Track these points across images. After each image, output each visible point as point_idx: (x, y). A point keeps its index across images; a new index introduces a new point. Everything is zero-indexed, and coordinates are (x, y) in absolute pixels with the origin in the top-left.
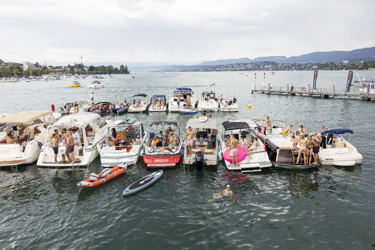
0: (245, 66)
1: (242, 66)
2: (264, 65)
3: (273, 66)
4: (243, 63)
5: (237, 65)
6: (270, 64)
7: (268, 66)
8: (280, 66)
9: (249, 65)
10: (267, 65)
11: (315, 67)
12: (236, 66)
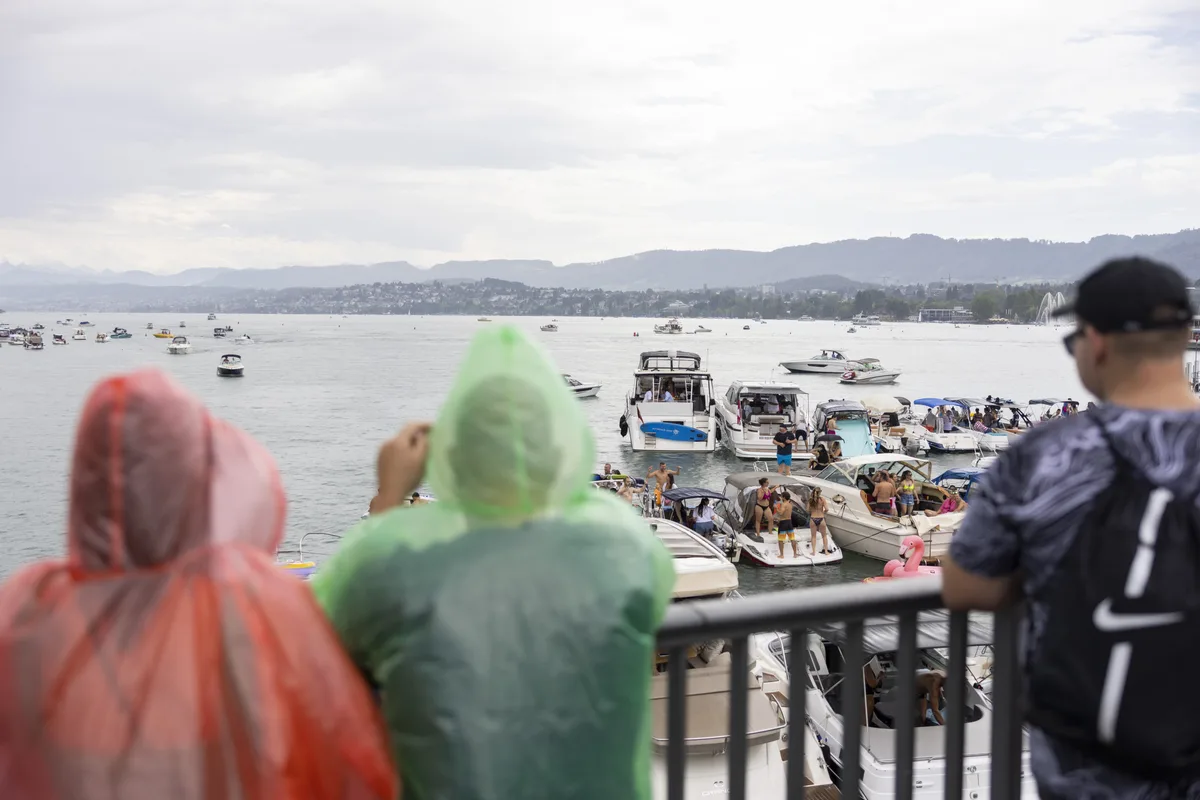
0: (412, 296)
1: (401, 295)
2: (488, 295)
3: (519, 298)
4: (400, 284)
5: (379, 290)
6: (509, 291)
7: (503, 297)
8: (546, 296)
9: (427, 290)
10: (499, 293)
11: (676, 305)
12: (374, 293)
